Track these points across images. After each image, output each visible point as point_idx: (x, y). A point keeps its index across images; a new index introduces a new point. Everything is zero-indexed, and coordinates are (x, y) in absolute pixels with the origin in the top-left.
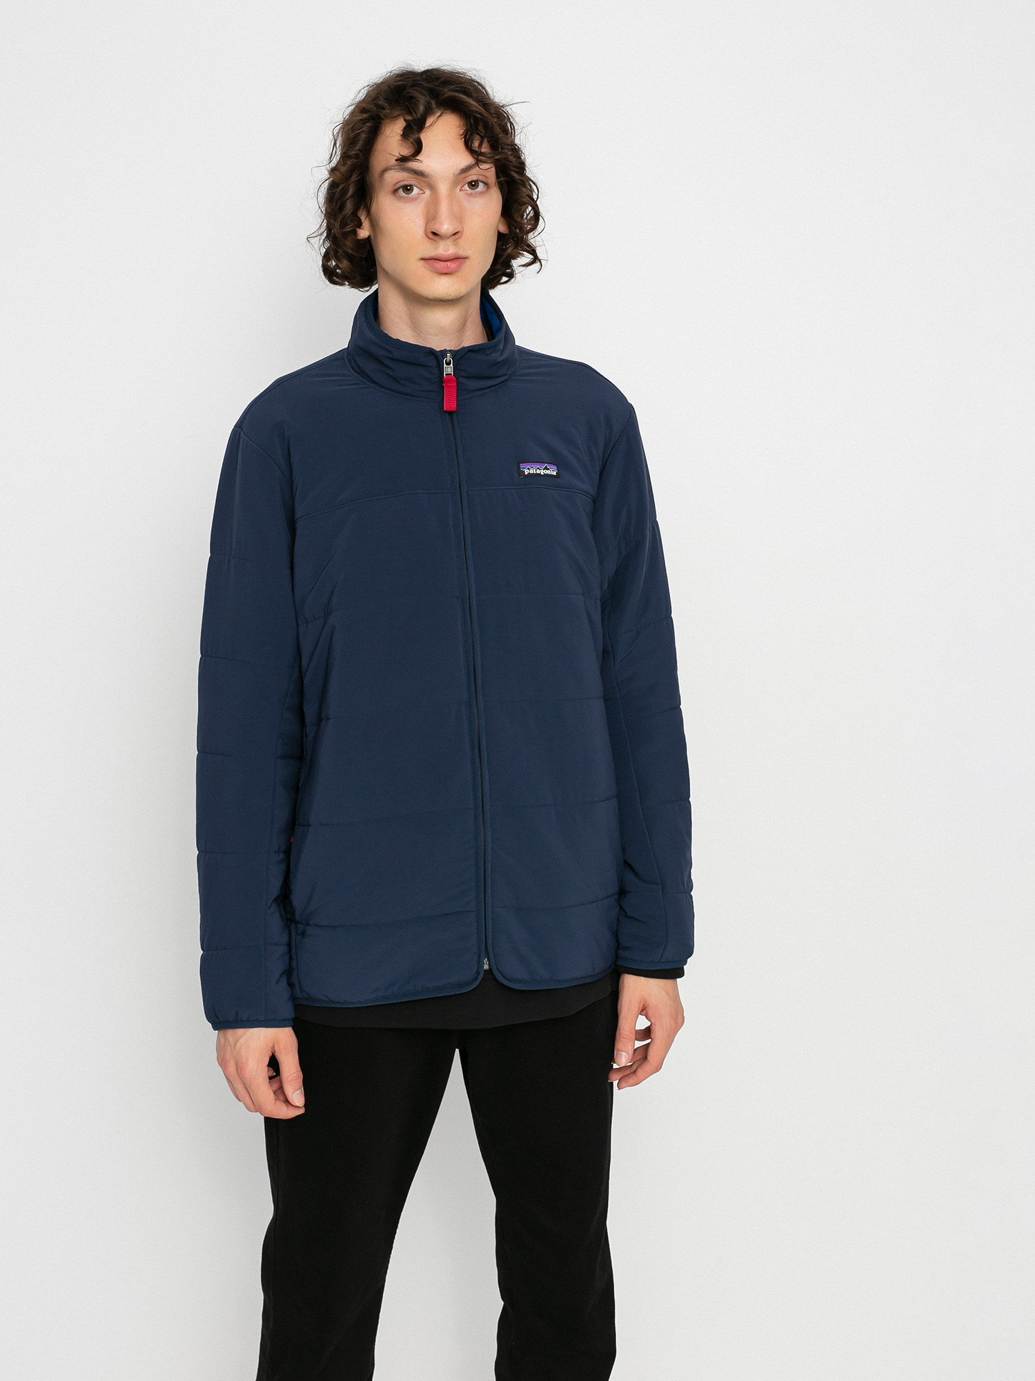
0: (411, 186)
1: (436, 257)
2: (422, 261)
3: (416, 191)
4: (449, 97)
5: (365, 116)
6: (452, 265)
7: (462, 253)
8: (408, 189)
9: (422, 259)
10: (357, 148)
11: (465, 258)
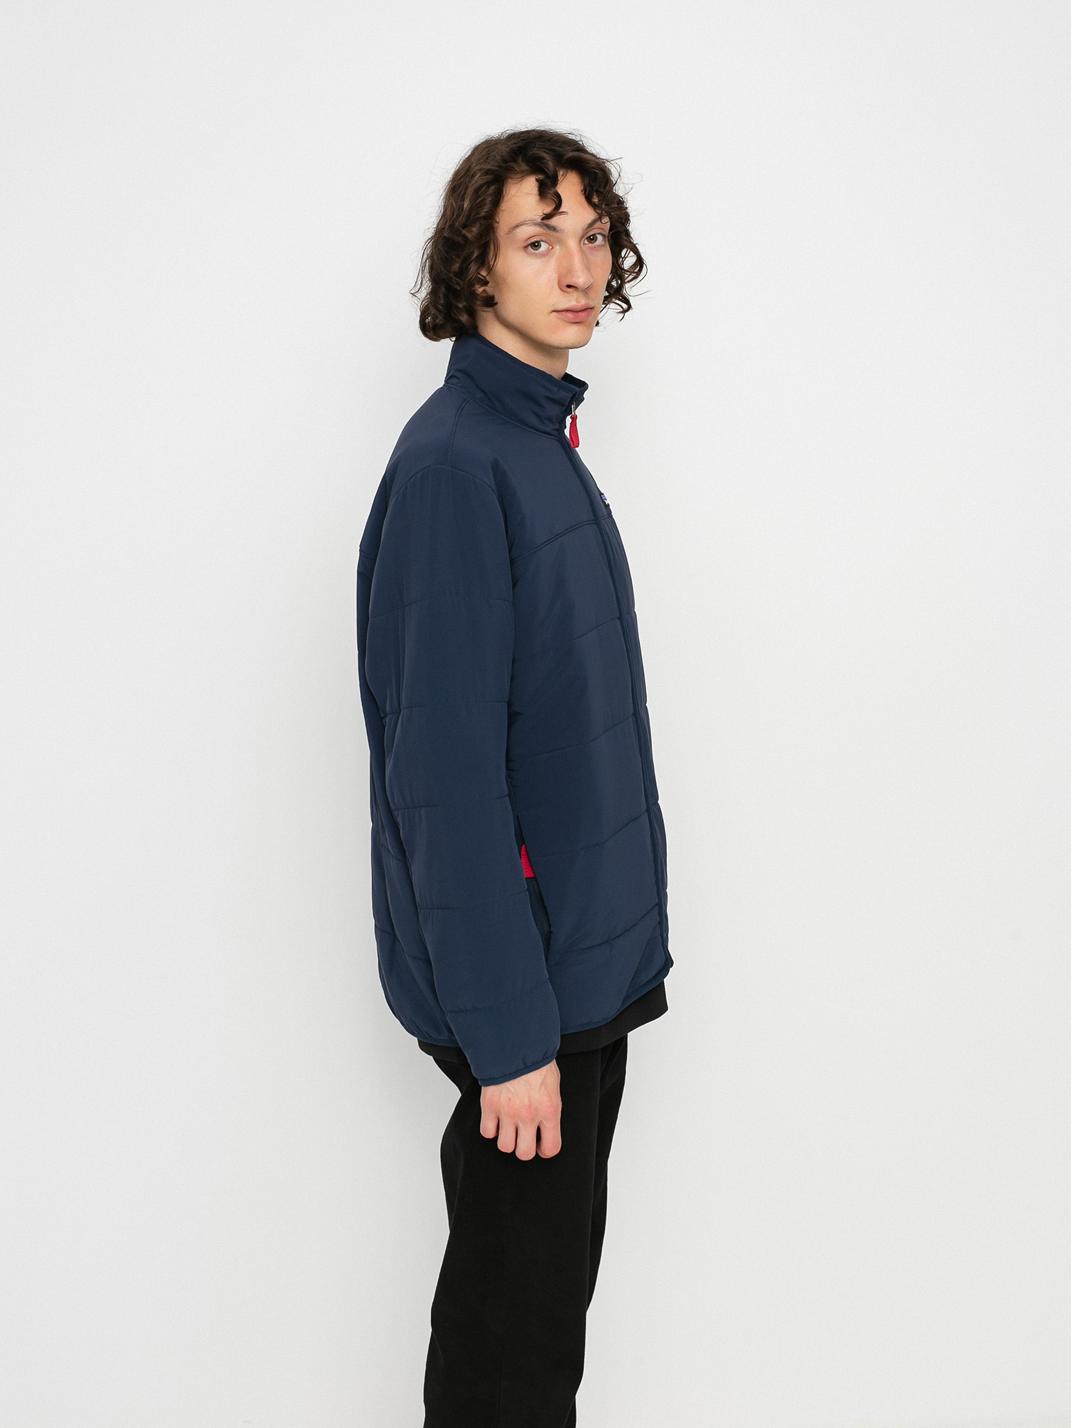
0: (538, 242)
1: (569, 308)
2: (555, 314)
3: (544, 247)
4: (570, 158)
5: (490, 177)
6: (582, 315)
7: (591, 304)
8: (535, 245)
9: (554, 311)
10: (485, 210)
11: (591, 308)
